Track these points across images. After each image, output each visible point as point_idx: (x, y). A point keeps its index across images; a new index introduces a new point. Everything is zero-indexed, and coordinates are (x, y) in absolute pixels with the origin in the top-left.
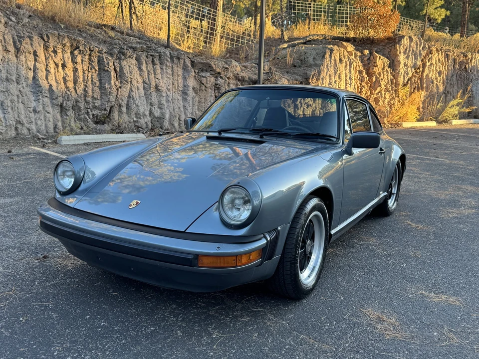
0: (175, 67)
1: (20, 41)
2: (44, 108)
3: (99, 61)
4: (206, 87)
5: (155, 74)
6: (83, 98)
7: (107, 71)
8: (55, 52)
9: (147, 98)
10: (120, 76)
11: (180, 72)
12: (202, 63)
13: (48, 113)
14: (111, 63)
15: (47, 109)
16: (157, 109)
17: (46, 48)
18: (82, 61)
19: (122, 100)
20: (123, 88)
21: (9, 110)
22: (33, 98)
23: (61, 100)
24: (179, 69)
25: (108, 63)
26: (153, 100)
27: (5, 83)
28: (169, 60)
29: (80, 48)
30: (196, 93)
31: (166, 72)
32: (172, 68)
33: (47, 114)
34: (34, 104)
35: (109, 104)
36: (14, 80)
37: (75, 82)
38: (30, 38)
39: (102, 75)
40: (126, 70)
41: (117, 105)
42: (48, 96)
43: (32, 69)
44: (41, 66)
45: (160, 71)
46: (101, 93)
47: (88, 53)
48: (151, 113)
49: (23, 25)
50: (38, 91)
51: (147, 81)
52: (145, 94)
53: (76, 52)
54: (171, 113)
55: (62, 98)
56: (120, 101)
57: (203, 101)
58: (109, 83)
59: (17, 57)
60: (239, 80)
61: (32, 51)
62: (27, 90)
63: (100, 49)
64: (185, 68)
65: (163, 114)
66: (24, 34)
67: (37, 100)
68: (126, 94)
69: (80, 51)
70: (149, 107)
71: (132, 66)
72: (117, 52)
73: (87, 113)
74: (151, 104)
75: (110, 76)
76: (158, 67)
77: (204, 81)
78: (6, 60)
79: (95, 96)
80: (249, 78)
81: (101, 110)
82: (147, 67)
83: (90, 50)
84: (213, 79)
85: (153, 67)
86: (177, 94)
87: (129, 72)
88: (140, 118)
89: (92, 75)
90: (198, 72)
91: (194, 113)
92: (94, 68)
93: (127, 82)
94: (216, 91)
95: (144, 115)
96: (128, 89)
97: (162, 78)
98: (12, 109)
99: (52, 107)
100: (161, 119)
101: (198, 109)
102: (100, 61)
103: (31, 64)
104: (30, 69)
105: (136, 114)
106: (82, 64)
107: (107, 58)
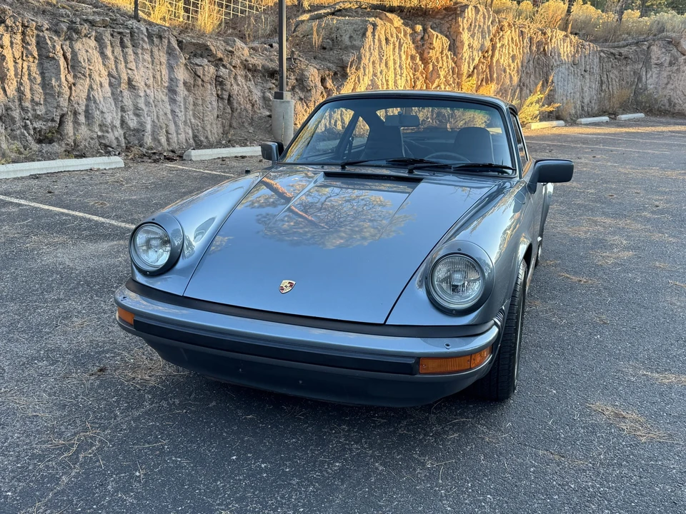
0: (155, 50)
3: (38, 43)
4: (203, 81)
5: (126, 62)
6: (17, 103)
7: (53, 58)
9: (115, 100)
10: (73, 67)
11: (164, 59)
12: (194, 44)
14: (58, 46)
16: (132, 116)
18: (12, 43)
19: (78, 104)
20: (78, 85)
24: (161, 54)
25: (54, 46)
26: (126, 103)
28: (146, 39)
29: (7, 22)
30: (189, 90)
31: (143, 58)
32: (152, 52)
35: (59, 111)
39: (45, 66)
40: (82, 56)
41: (71, 111)
45: (133, 57)
46: (45, 94)
47: (20, 31)
48: (123, 122)
51: (115, 73)
52: (113, 94)
53: (0, 29)
54: (153, 121)
56: (76, 106)
57: (200, 102)
58: (58, 79)
60: (249, 70)
63: (39, 24)
64: (170, 52)
65: (142, 124)
68: (84, 95)
70: (120, 114)
71: (90, 51)
72: (65, 29)
73: (26, 127)
74: (123, 110)
75: (58, 66)
76: (130, 51)
77: (200, 72)
79: (37, 100)
80: (263, 66)
81: (47, 121)
82: (113, 52)
83: (23, 25)
84: (212, 69)
85: (123, 51)
86: (160, 93)
87: (86, 60)
88: (107, 132)
89: (29, 67)
90: (189, 59)
91: (188, 121)
92: (32, 55)
93: (85, 76)
94: (218, 88)
95: (114, 127)
96: (87, 87)
97: (137, 68)
100: (139, 131)
101: (194, 115)
102: (40, 44)
105: (100, 125)
106: (12, 48)
107: (51, 38)
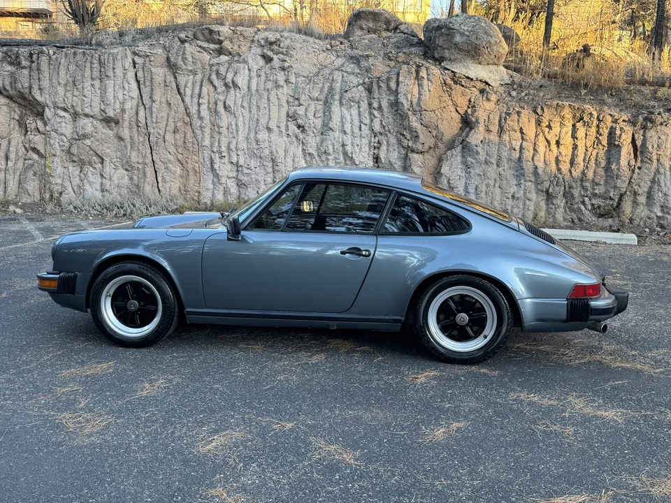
1: (505, 119)
2: (525, 193)
6: (579, 184)
7: (619, 145)
8: (549, 127)
13: (529, 200)
14: (625, 135)
15: (528, 195)
17: (539, 123)
18: (586, 135)
19: (639, 186)
20: (643, 169)
21: (483, 195)
22: (515, 182)
23: (547, 184)
25: (621, 135)
27: (483, 166)
29: (585, 119)
33: (527, 201)
34: (513, 189)
35: (617, 191)
36: (494, 162)
37: (572, 163)
38: (518, 113)
39: (611, 152)
40: (652, 143)
41: (630, 192)
42: (533, 180)
43: (517, 148)
44: (528, 146)
46: (607, 176)
47: (594, 124)
49: (520, 99)
50: (521, 174)
53: (579, 125)
55: (548, 183)
56: (635, 187)
58: (618, 163)
59: (500, 137)
61: (517, 129)
62: (509, 174)
63: (616, 117)
66: (514, 109)
67: (519, 185)
68: (648, 179)
69: (584, 122)
71: (663, 137)
72: (642, 119)
73: (583, 203)
78: (487, 141)
79: (597, 180)
81: (605, 199)
83: (598, 120)
87: (656, 146)
88: (668, 214)
89: (597, 153)
92: (601, 144)
93: (651, 160)
96: (653, 170)
98: (486, 193)
99: (536, 193)
102: (611, 134)
103: (517, 145)
104: (514, 150)
105: (662, 206)
106: (586, 138)
107: (621, 129)
